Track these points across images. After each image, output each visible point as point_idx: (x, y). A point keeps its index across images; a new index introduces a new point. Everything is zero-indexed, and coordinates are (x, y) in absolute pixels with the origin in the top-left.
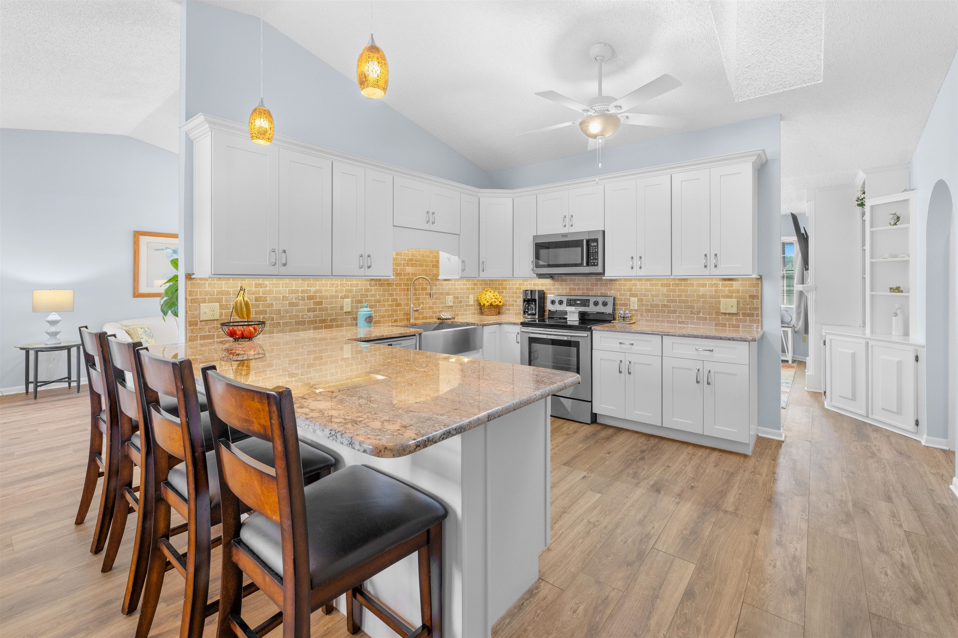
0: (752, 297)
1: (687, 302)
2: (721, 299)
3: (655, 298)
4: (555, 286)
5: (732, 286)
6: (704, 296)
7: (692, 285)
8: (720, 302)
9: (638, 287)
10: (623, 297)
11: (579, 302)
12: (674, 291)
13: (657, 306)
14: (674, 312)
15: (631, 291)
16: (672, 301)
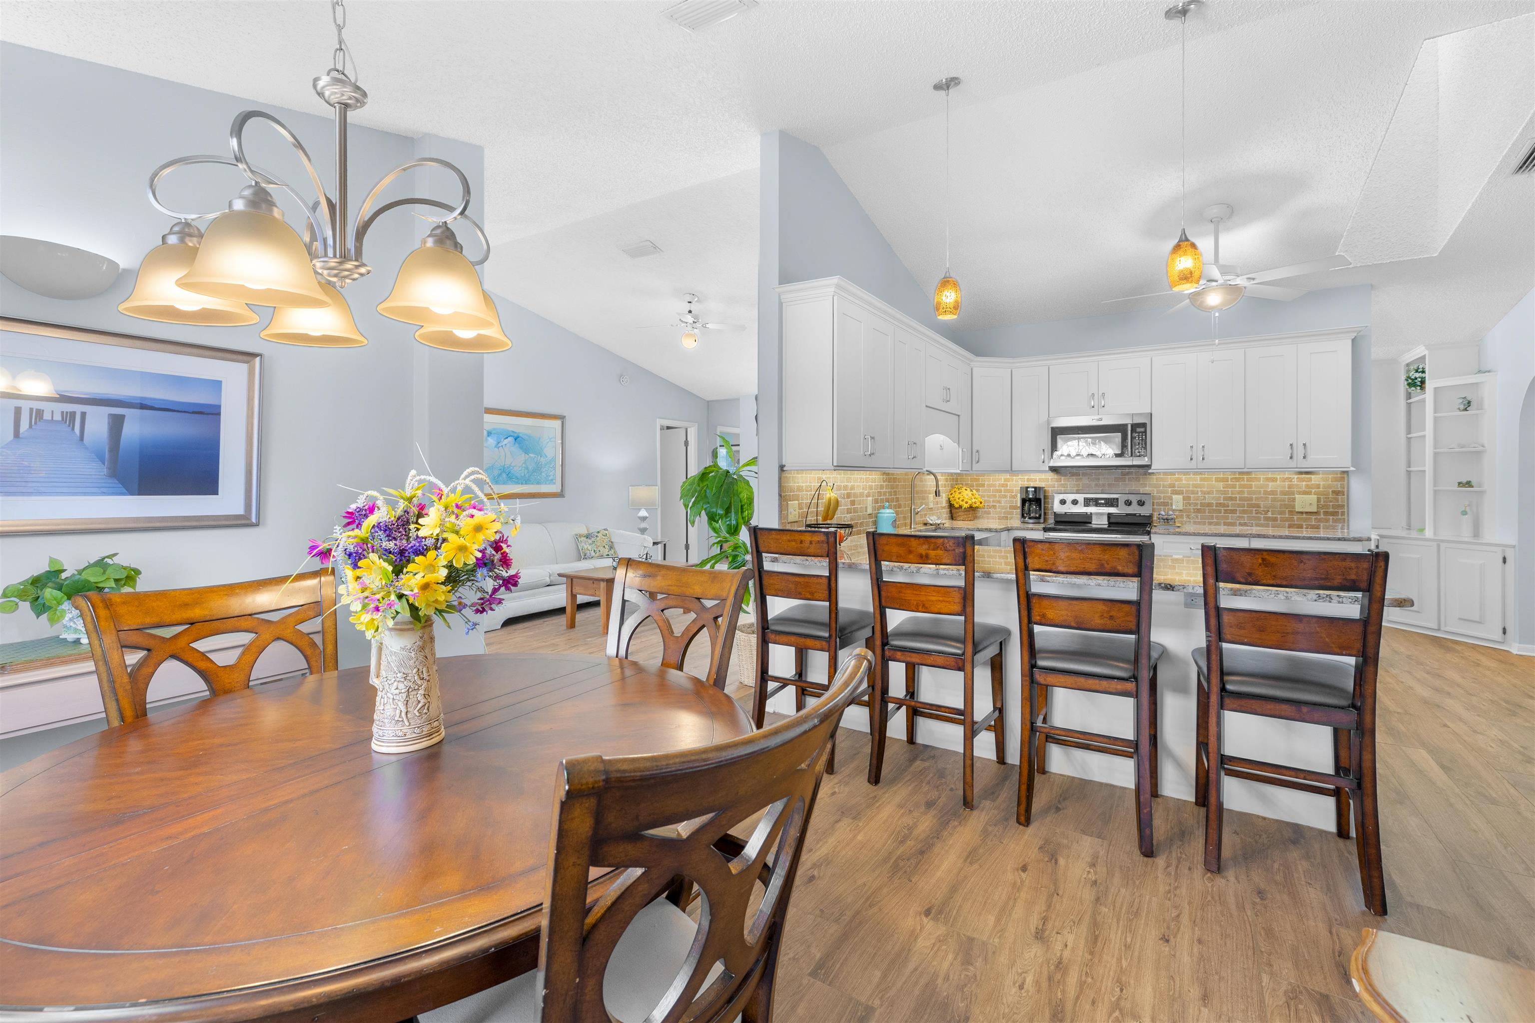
0: (1336, 493)
1: (1251, 499)
2: (1297, 496)
3: (1206, 496)
4: (1061, 482)
5: (1310, 480)
6: (1273, 492)
7: (1258, 480)
8: (1294, 499)
9: (1184, 482)
10: (1162, 495)
11: (1103, 502)
12: (1234, 486)
13: (1210, 505)
14: (1233, 512)
15: (1174, 487)
16: (1231, 499)
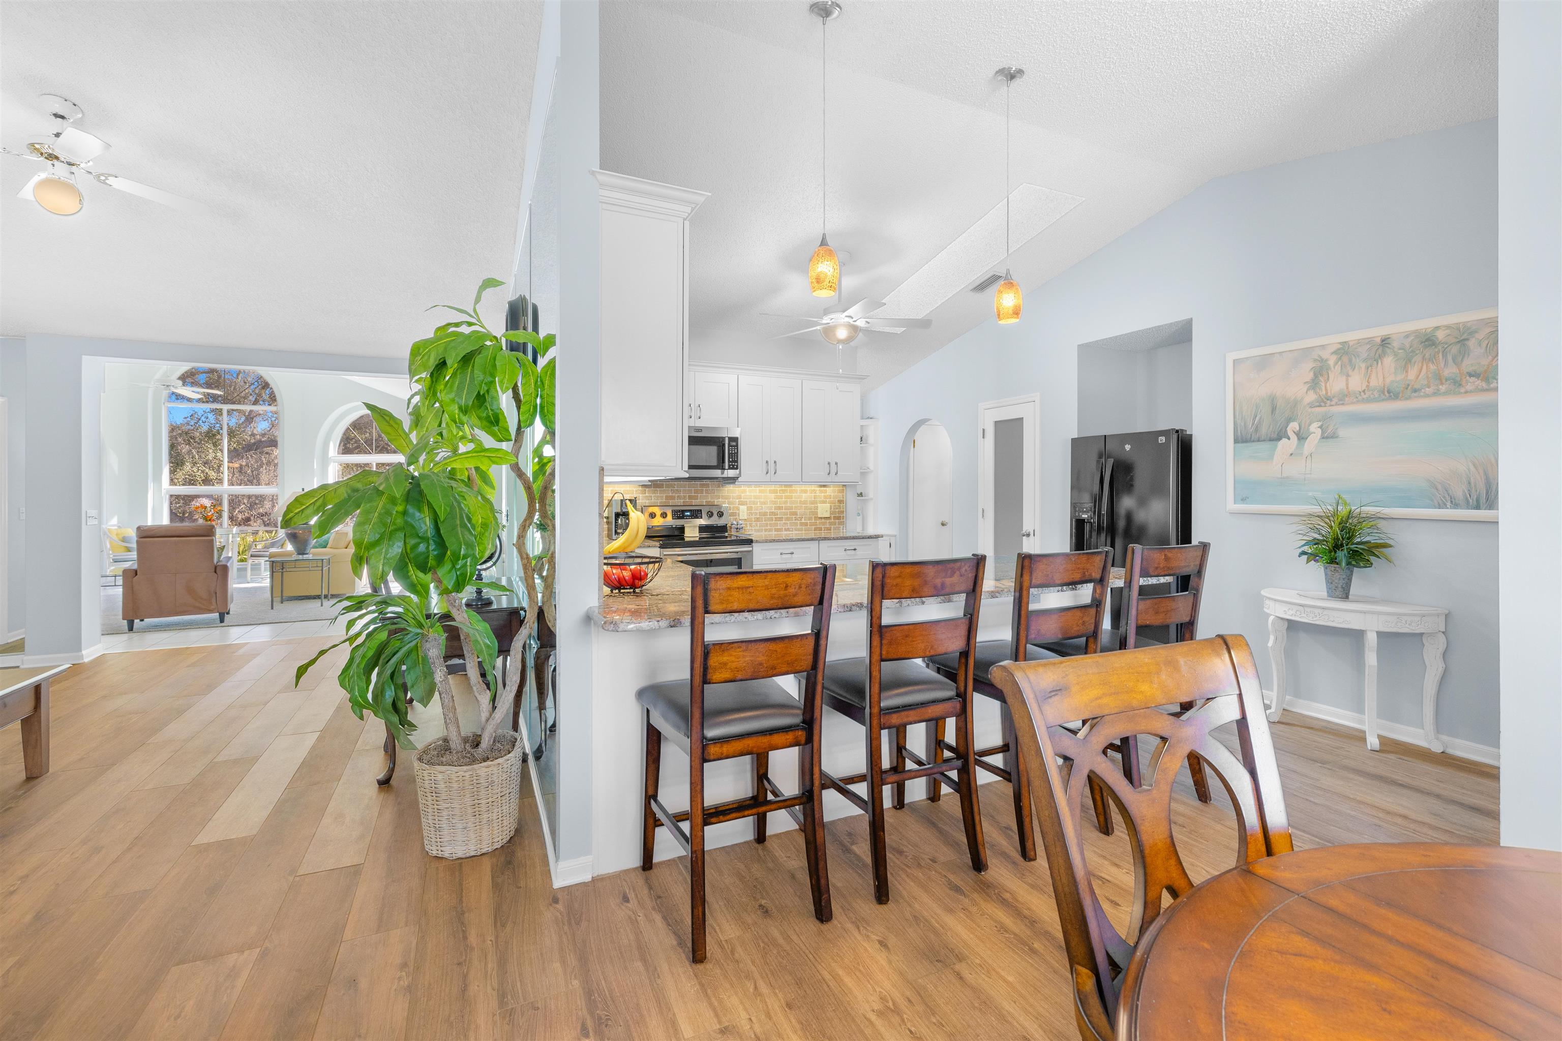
0: (840, 502)
1: (791, 508)
2: (819, 505)
3: (763, 506)
4: (645, 493)
5: (826, 491)
6: (805, 502)
7: (796, 491)
8: (817, 507)
9: (748, 494)
10: (732, 506)
11: (689, 514)
12: (781, 497)
13: (765, 514)
14: (780, 519)
15: (740, 498)
16: (780, 508)
